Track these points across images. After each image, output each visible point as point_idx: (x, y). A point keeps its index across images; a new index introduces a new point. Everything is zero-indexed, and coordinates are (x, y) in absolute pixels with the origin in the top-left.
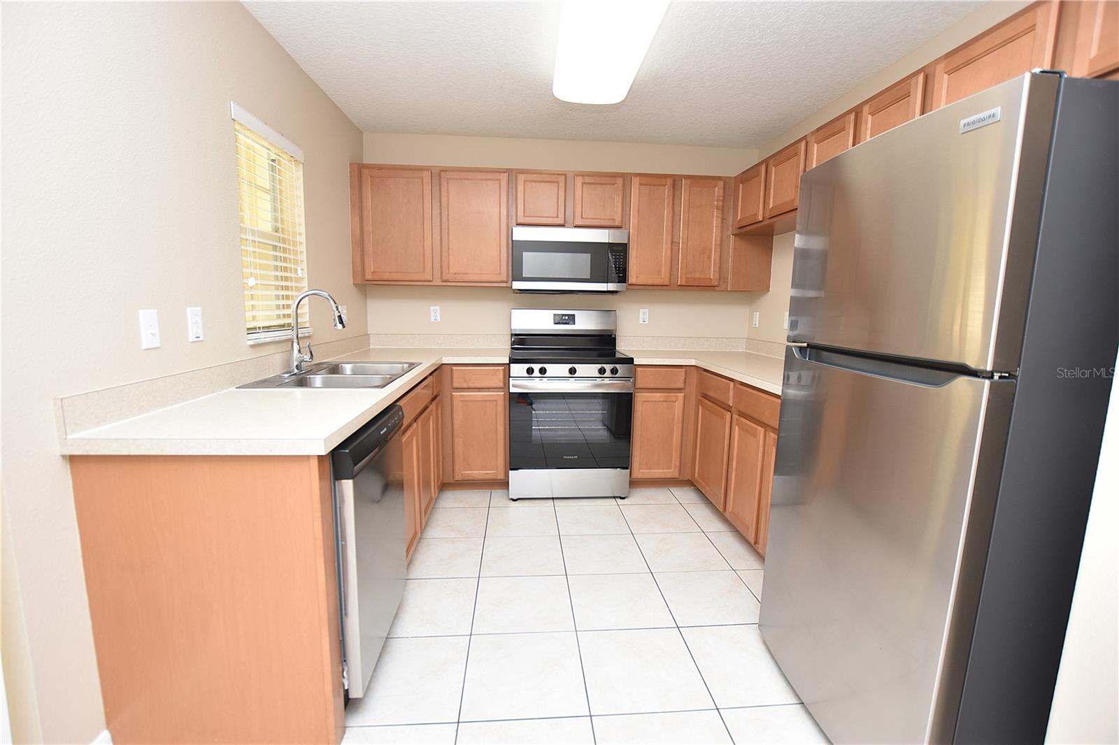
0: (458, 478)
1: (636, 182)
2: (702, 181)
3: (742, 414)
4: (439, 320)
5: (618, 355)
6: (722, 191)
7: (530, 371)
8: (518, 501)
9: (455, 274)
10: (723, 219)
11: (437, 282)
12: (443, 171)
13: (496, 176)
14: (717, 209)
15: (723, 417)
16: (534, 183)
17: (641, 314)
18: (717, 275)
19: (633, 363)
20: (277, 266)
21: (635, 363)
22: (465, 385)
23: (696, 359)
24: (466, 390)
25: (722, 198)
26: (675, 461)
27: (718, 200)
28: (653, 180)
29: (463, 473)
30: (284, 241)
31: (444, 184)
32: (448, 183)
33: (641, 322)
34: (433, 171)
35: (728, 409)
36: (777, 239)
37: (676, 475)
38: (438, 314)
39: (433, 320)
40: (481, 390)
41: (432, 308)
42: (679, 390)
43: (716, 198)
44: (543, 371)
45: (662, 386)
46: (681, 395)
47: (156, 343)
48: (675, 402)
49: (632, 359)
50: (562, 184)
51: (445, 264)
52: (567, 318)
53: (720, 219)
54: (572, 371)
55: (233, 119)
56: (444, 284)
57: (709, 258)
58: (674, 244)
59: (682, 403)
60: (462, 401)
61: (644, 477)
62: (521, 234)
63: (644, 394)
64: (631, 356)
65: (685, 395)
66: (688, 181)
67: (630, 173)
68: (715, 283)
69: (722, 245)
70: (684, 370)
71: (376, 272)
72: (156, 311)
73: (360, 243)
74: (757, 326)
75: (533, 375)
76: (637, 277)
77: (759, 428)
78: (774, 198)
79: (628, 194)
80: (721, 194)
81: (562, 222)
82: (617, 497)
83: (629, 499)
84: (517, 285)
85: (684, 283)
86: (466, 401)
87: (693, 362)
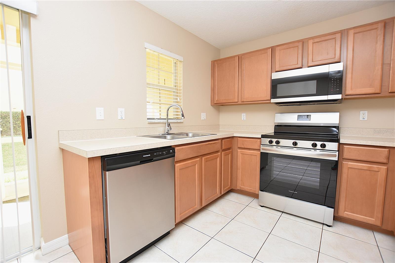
0: (238, 188)
1: (351, 33)
4: (245, 119)
7: (271, 142)
8: (263, 207)
9: (247, 98)
11: (240, 103)
12: (243, 55)
13: (266, 51)
16: (285, 50)
19: (339, 142)
20: (174, 98)
21: (341, 142)
22: (243, 147)
24: (244, 149)
28: (365, 28)
29: (239, 186)
30: (177, 90)
32: (244, 60)
33: (361, 119)
34: (239, 56)
37: (378, 224)
38: (245, 117)
40: (250, 150)
41: (243, 114)
42: (382, 164)
44: (278, 142)
45: (365, 159)
46: (384, 168)
47: (102, 118)
48: (378, 171)
50: (300, 47)
51: (243, 94)
54: (295, 144)
55: (145, 48)
56: (242, 103)
59: (385, 172)
60: (241, 154)
61: (347, 217)
62: (277, 76)
63: (350, 163)
65: (388, 168)
70: (386, 149)
71: (218, 100)
72: (103, 108)
73: (213, 90)
75: (273, 144)
76: (352, 90)
79: (345, 41)
81: (300, 66)
83: (333, 228)
84: (273, 101)
85: (392, 90)
86: (243, 154)
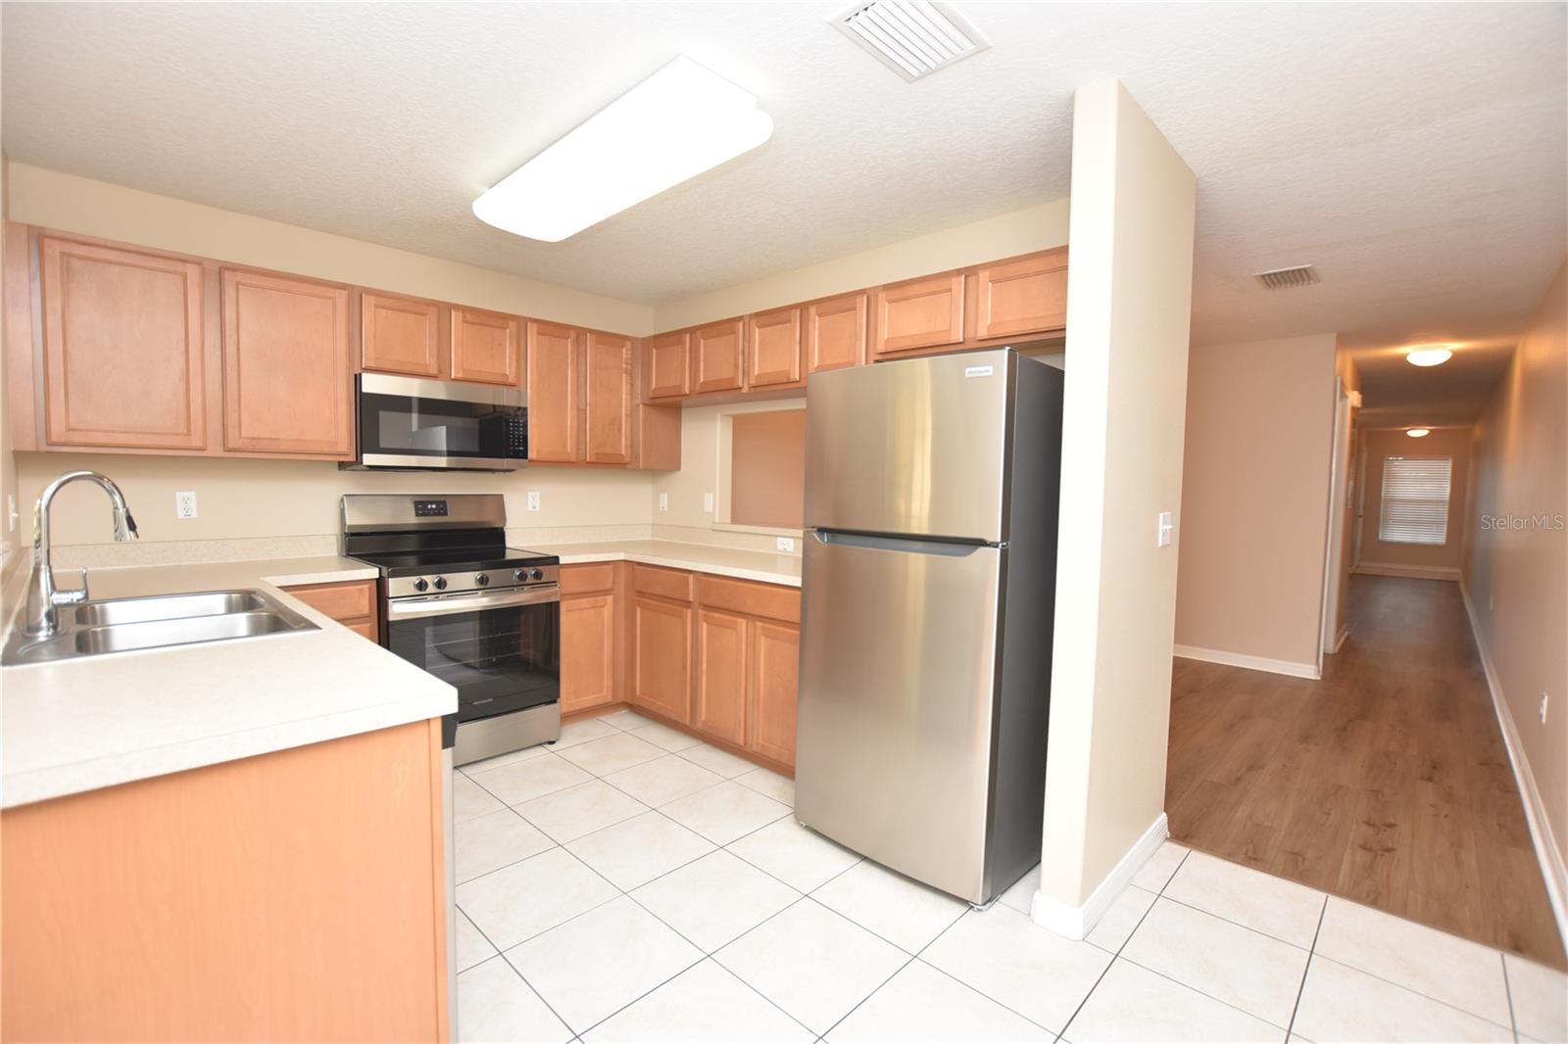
1: (532, 329)
2: (611, 340)
3: (708, 607)
4: (194, 514)
5: (510, 555)
6: (629, 353)
7: (422, 586)
9: (253, 439)
10: (632, 385)
11: (219, 452)
12: (228, 269)
13: (329, 292)
14: (626, 373)
15: (682, 616)
16: (390, 312)
17: (530, 499)
18: (629, 451)
19: (558, 563)
21: (561, 562)
23: (625, 552)
25: (629, 361)
26: (607, 683)
27: (626, 363)
28: (553, 330)
31: (230, 292)
32: (237, 290)
34: (206, 266)
35: (688, 604)
36: (685, 413)
37: (609, 698)
38: (193, 504)
39: (181, 515)
41: (180, 495)
42: (607, 592)
43: (624, 361)
44: (441, 584)
45: (589, 589)
46: (610, 598)
48: (604, 606)
49: (557, 558)
50: (434, 319)
51: (232, 420)
52: (434, 506)
53: (629, 386)
54: (483, 580)
56: (227, 455)
57: (620, 429)
58: (581, 412)
59: (611, 607)
61: (574, 708)
62: (373, 384)
64: (555, 554)
65: (614, 597)
66: (594, 337)
67: (525, 318)
68: (627, 460)
69: (632, 415)
70: (611, 566)
73: (32, 374)
74: (666, 509)
75: (428, 591)
76: (538, 451)
77: (740, 620)
78: (704, 371)
79: (522, 343)
80: (629, 356)
81: (435, 372)
82: (544, 743)
83: (560, 741)
84: (369, 459)
85: (593, 460)
87: (621, 556)
